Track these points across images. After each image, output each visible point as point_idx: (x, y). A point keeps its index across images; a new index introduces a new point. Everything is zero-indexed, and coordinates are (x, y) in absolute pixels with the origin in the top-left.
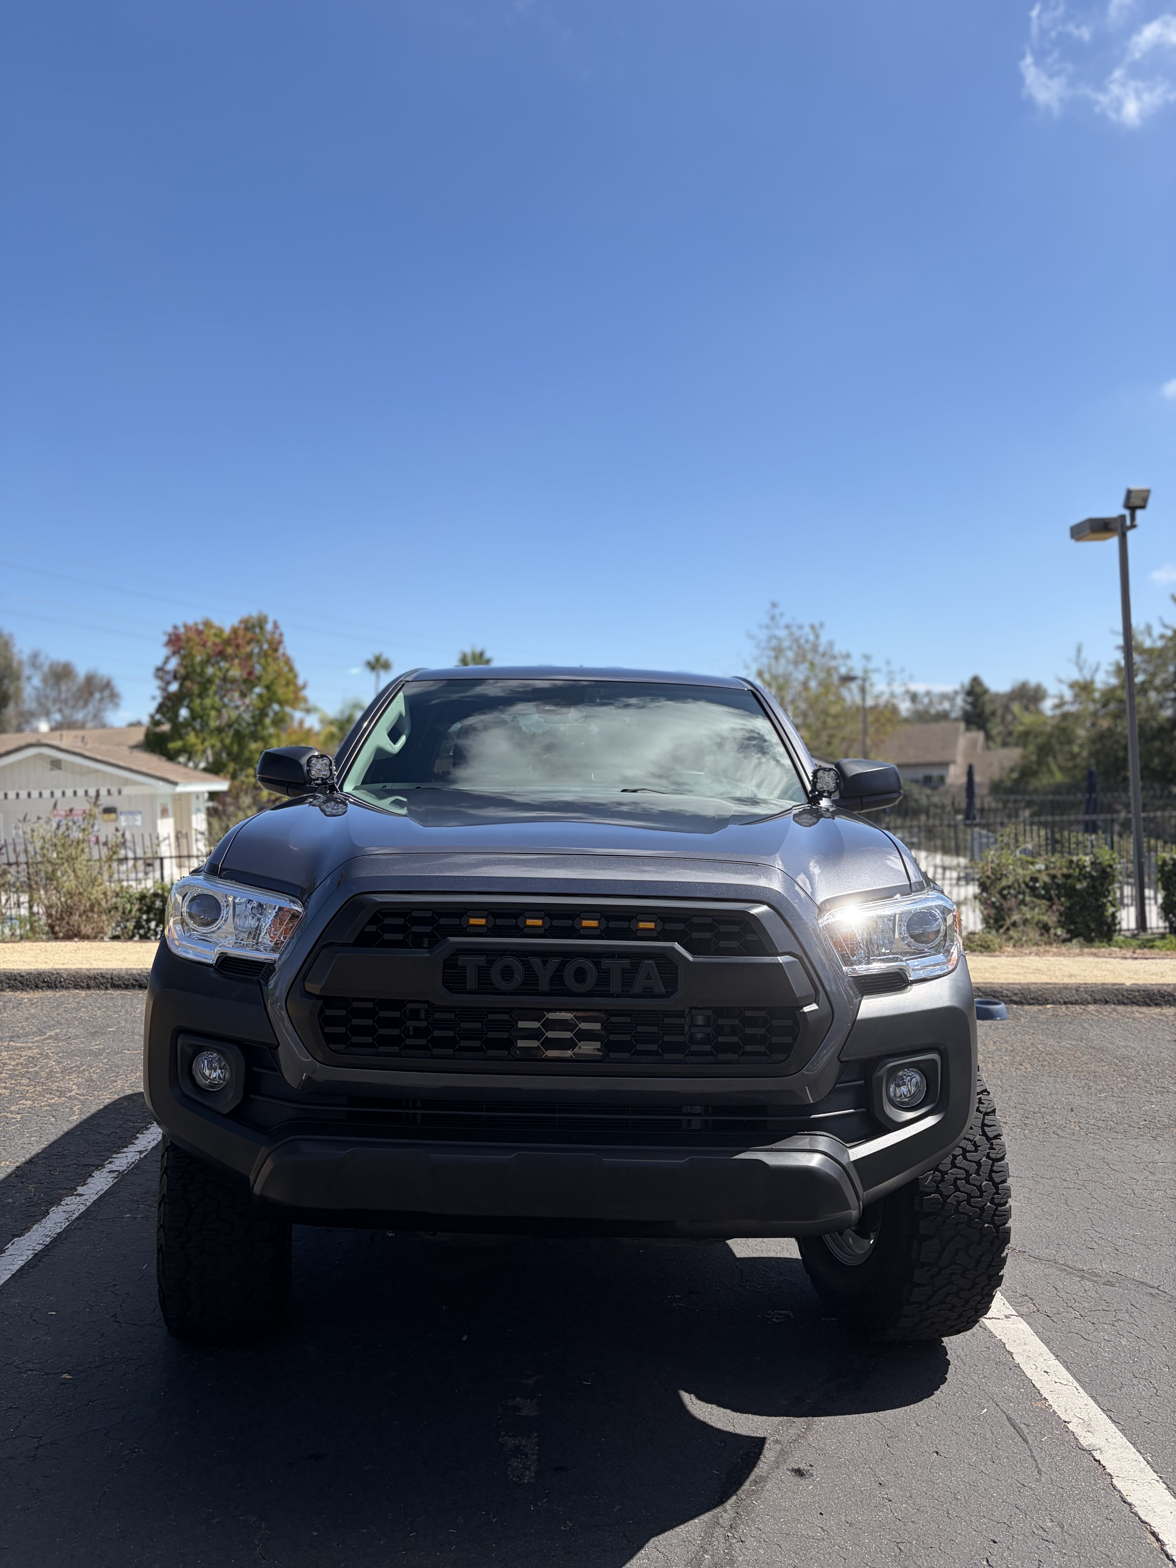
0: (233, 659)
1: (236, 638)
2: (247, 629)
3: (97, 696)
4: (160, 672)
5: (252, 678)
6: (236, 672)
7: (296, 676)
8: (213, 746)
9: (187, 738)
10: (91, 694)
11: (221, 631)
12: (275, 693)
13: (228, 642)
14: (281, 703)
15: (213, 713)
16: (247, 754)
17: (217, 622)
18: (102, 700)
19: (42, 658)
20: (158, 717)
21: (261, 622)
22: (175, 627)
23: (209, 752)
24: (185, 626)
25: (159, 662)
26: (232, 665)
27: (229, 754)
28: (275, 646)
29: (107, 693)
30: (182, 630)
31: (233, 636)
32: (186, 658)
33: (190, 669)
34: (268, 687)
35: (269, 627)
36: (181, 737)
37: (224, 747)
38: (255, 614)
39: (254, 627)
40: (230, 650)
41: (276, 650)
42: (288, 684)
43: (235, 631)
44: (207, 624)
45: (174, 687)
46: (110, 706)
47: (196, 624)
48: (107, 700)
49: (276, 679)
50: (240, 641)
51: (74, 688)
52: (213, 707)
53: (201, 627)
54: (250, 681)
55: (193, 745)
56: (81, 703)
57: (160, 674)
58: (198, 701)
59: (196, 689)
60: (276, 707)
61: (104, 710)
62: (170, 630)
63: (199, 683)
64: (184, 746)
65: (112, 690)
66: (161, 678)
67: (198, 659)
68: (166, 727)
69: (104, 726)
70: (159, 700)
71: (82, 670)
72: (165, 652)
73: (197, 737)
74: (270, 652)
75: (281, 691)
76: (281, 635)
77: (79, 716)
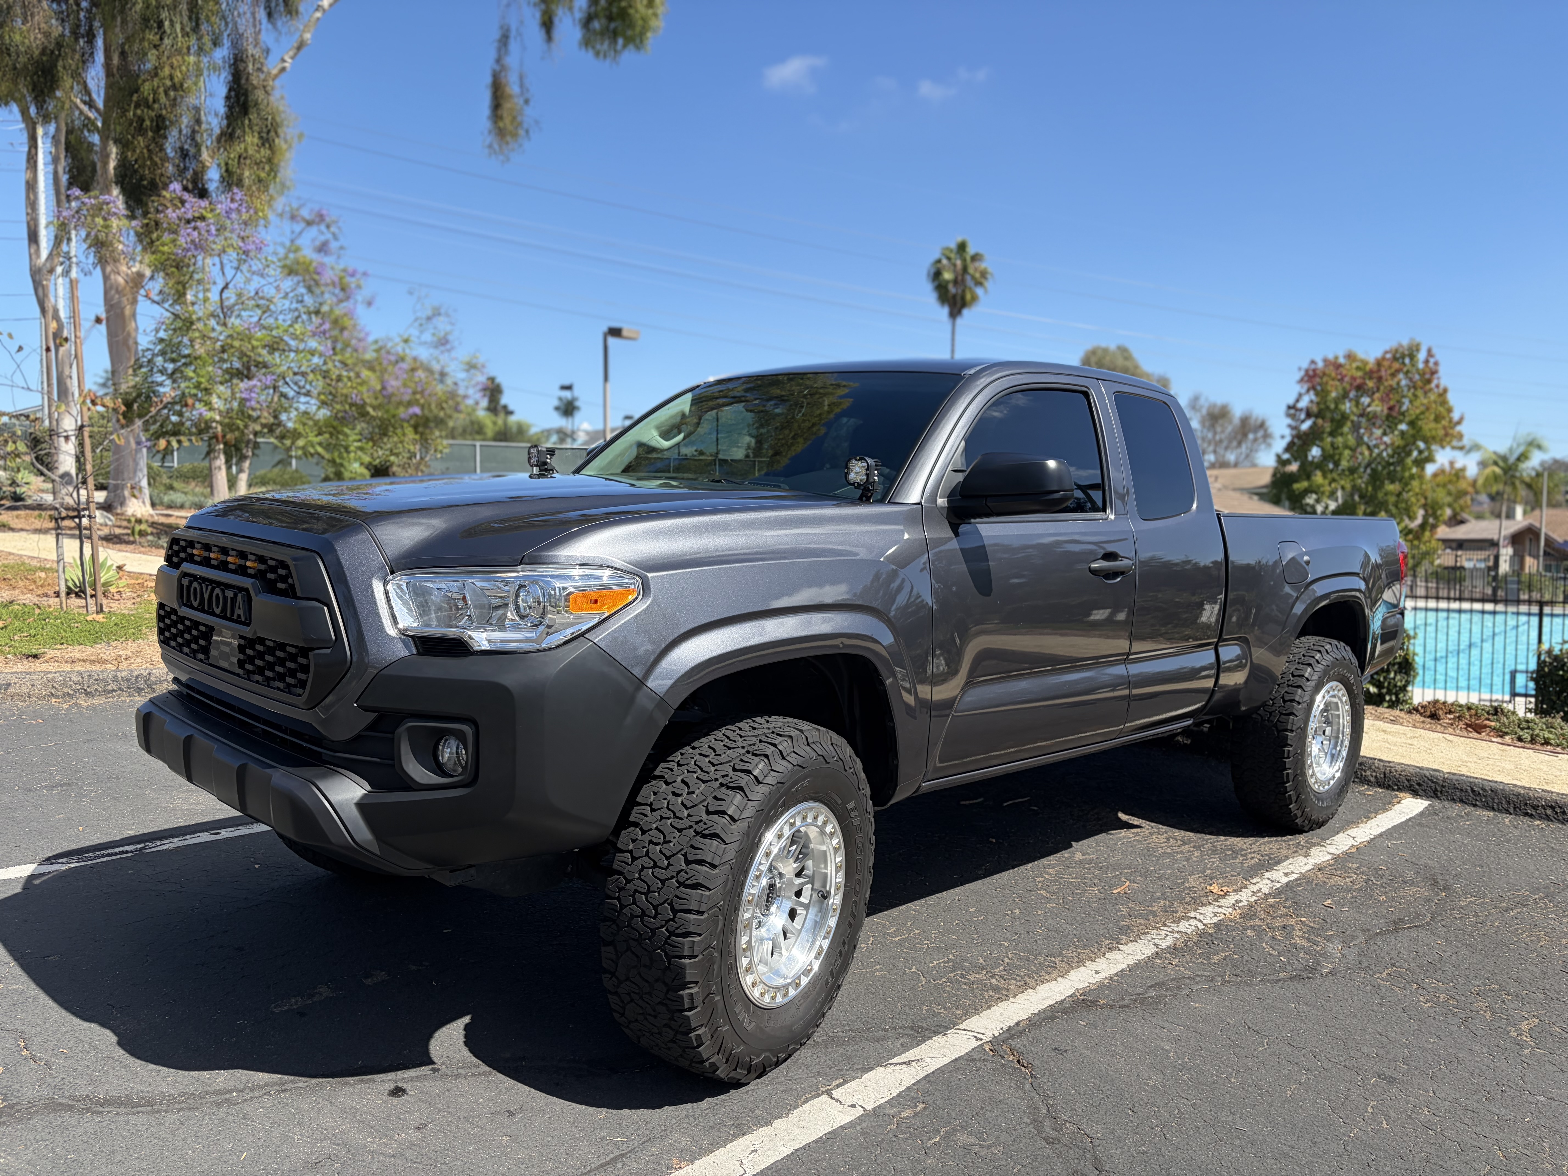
0: (1373, 393)
1: (1379, 370)
2: (1395, 359)
3: (1251, 436)
4: (1292, 409)
5: (1394, 414)
6: (1377, 408)
7: (1450, 410)
8: (1343, 488)
9: (1313, 478)
10: (1245, 435)
11: (1365, 363)
12: (1420, 429)
13: (1370, 374)
14: (1426, 440)
15: (1347, 452)
16: (1380, 495)
17: (1361, 354)
18: (1255, 440)
19: (1202, 401)
20: (1286, 456)
21: (1412, 352)
22: (1313, 362)
23: (1339, 494)
24: (1325, 360)
25: (1291, 401)
26: (1373, 400)
27: (1362, 497)
28: (1429, 375)
29: (1260, 433)
30: (1320, 365)
31: (1375, 368)
32: (1322, 395)
33: (1322, 406)
34: (1412, 424)
35: (1422, 356)
36: (1308, 477)
37: (1355, 488)
38: (1405, 342)
39: (1403, 356)
40: (1370, 384)
41: (1429, 381)
42: (1438, 419)
43: (1379, 363)
44: (1350, 357)
45: (1306, 426)
46: (1263, 446)
47: (1336, 358)
48: (1261, 440)
49: (1423, 413)
50: (1383, 373)
51: (1229, 429)
52: (1346, 447)
53: (1342, 360)
54: (1391, 419)
55: (1319, 486)
56: (1235, 444)
57: (1292, 411)
58: (1329, 439)
59: (1328, 427)
60: (1421, 445)
61: (1257, 451)
62: (1305, 365)
63: (1332, 420)
64: (1310, 486)
65: (1266, 430)
66: (1292, 417)
67: (1334, 394)
68: (1294, 467)
69: (1254, 465)
70: (1288, 439)
71: (1237, 412)
72: (1297, 389)
73: (1324, 476)
74: (1420, 383)
75: (1428, 426)
76: (1436, 364)
77: (1231, 457)
